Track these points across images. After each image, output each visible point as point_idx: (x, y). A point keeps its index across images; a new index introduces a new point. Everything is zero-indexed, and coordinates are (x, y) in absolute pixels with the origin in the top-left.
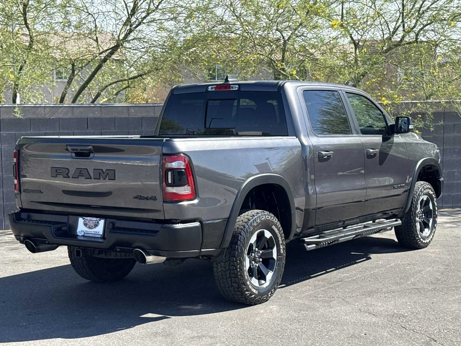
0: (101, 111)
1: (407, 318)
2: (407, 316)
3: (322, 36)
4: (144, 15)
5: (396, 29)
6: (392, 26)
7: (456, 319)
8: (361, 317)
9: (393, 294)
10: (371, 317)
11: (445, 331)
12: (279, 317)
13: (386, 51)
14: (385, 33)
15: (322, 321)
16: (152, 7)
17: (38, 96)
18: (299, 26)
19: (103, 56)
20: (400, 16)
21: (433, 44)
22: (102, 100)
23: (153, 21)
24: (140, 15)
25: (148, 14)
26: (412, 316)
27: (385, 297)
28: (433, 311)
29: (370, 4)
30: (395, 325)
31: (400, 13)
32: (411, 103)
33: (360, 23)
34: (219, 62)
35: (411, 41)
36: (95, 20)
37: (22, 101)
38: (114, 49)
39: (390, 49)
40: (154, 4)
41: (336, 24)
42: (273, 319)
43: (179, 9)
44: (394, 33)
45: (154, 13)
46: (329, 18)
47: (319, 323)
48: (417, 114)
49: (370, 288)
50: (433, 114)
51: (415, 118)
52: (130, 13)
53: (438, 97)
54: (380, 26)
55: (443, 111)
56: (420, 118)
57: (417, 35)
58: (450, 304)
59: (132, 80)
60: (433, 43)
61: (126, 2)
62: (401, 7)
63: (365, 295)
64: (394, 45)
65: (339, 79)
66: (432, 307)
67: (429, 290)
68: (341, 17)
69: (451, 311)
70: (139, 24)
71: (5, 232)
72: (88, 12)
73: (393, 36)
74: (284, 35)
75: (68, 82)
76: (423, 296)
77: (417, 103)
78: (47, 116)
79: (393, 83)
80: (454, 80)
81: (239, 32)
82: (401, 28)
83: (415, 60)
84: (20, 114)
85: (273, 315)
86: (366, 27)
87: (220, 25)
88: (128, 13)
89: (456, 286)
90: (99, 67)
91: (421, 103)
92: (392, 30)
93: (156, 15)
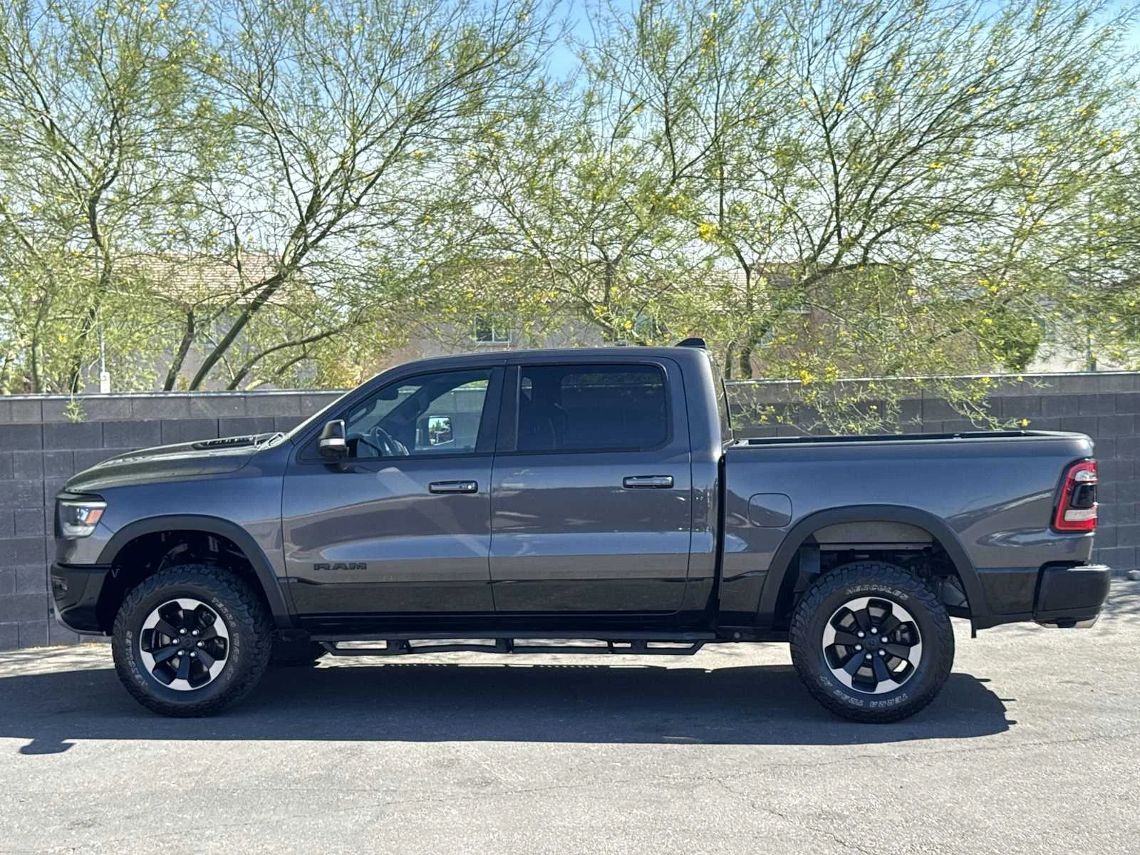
0: (245, 406)
1: (848, 821)
2: (847, 817)
3: (680, 254)
4: (331, 216)
5: (825, 241)
6: (817, 235)
7: (945, 820)
8: (754, 820)
9: (822, 769)
10: (773, 821)
11: (924, 848)
12: (586, 823)
13: (807, 283)
14: (803, 248)
15: (675, 831)
16: (347, 199)
17: (149, 377)
18: (635, 236)
19: (252, 297)
20: (831, 216)
21: (896, 269)
22: (251, 385)
23: (352, 228)
24: (325, 216)
25: (340, 216)
26: (857, 816)
27: (805, 775)
28: (902, 805)
29: (774, 193)
30: (823, 836)
31: (833, 210)
32: (857, 382)
33: (756, 229)
34: (480, 307)
35: (855, 263)
36: (235, 228)
37: (116, 387)
38: (274, 283)
39: (814, 278)
40: (350, 196)
41: (707, 232)
42: (574, 828)
43: (401, 206)
44: (822, 247)
45: (351, 214)
46: (696, 219)
47: (668, 835)
48: (870, 403)
49: (777, 757)
50: (898, 402)
51: (865, 412)
52: (304, 214)
53: (908, 371)
54: (793, 235)
55: (920, 397)
56: (875, 411)
57: (866, 250)
58: (934, 789)
59: (311, 343)
60: (896, 266)
61: (297, 193)
62: (833, 198)
63: (764, 771)
64: (822, 271)
65: (716, 338)
66: (900, 796)
67: (893, 760)
68: (718, 218)
69: (937, 805)
70: (323, 235)
71: (44, 651)
72: (221, 213)
73: (819, 253)
74: (609, 253)
75: (181, 349)
76: (882, 773)
77: (868, 382)
78: (138, 418)
79: (821, 343)
80: (938, 339)
81: (521, 248)
82: (835, 239)
83: (862, 300)
84: (79, 414)
85: (574, 819)
86: (768, 236)
87: (483, 235)
88: (301, 213)
89: (949, 749)
90: (244, 320)
91: (876, 382)
92: (817, 242)
93: (356, 218)
